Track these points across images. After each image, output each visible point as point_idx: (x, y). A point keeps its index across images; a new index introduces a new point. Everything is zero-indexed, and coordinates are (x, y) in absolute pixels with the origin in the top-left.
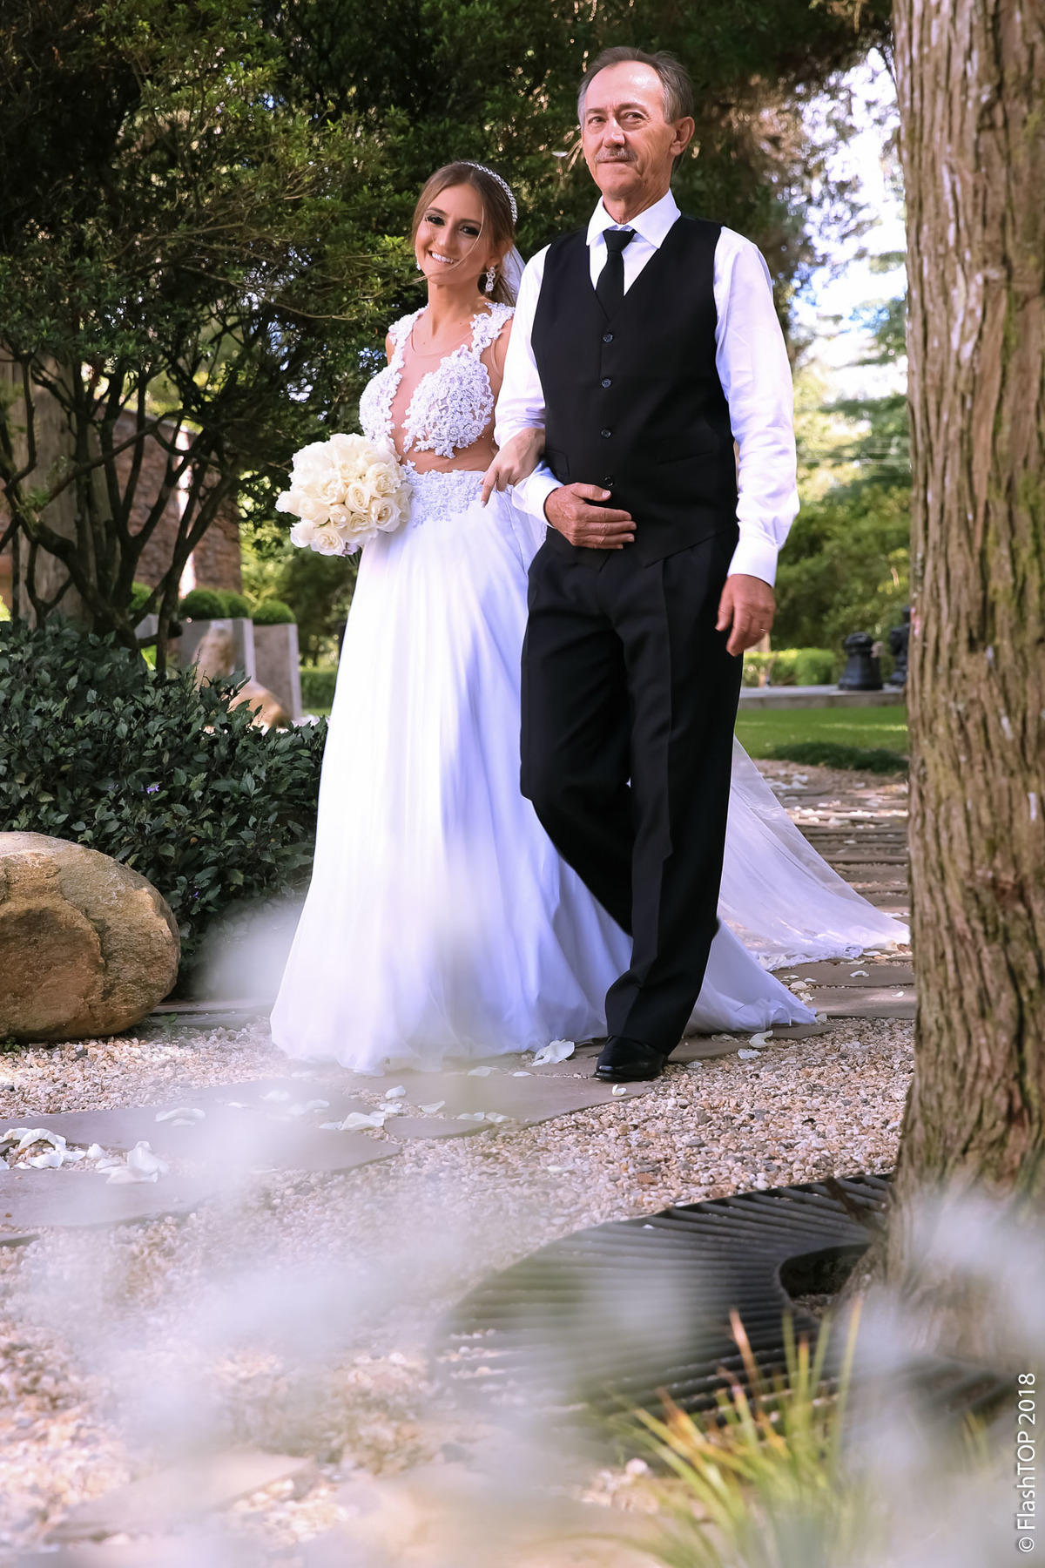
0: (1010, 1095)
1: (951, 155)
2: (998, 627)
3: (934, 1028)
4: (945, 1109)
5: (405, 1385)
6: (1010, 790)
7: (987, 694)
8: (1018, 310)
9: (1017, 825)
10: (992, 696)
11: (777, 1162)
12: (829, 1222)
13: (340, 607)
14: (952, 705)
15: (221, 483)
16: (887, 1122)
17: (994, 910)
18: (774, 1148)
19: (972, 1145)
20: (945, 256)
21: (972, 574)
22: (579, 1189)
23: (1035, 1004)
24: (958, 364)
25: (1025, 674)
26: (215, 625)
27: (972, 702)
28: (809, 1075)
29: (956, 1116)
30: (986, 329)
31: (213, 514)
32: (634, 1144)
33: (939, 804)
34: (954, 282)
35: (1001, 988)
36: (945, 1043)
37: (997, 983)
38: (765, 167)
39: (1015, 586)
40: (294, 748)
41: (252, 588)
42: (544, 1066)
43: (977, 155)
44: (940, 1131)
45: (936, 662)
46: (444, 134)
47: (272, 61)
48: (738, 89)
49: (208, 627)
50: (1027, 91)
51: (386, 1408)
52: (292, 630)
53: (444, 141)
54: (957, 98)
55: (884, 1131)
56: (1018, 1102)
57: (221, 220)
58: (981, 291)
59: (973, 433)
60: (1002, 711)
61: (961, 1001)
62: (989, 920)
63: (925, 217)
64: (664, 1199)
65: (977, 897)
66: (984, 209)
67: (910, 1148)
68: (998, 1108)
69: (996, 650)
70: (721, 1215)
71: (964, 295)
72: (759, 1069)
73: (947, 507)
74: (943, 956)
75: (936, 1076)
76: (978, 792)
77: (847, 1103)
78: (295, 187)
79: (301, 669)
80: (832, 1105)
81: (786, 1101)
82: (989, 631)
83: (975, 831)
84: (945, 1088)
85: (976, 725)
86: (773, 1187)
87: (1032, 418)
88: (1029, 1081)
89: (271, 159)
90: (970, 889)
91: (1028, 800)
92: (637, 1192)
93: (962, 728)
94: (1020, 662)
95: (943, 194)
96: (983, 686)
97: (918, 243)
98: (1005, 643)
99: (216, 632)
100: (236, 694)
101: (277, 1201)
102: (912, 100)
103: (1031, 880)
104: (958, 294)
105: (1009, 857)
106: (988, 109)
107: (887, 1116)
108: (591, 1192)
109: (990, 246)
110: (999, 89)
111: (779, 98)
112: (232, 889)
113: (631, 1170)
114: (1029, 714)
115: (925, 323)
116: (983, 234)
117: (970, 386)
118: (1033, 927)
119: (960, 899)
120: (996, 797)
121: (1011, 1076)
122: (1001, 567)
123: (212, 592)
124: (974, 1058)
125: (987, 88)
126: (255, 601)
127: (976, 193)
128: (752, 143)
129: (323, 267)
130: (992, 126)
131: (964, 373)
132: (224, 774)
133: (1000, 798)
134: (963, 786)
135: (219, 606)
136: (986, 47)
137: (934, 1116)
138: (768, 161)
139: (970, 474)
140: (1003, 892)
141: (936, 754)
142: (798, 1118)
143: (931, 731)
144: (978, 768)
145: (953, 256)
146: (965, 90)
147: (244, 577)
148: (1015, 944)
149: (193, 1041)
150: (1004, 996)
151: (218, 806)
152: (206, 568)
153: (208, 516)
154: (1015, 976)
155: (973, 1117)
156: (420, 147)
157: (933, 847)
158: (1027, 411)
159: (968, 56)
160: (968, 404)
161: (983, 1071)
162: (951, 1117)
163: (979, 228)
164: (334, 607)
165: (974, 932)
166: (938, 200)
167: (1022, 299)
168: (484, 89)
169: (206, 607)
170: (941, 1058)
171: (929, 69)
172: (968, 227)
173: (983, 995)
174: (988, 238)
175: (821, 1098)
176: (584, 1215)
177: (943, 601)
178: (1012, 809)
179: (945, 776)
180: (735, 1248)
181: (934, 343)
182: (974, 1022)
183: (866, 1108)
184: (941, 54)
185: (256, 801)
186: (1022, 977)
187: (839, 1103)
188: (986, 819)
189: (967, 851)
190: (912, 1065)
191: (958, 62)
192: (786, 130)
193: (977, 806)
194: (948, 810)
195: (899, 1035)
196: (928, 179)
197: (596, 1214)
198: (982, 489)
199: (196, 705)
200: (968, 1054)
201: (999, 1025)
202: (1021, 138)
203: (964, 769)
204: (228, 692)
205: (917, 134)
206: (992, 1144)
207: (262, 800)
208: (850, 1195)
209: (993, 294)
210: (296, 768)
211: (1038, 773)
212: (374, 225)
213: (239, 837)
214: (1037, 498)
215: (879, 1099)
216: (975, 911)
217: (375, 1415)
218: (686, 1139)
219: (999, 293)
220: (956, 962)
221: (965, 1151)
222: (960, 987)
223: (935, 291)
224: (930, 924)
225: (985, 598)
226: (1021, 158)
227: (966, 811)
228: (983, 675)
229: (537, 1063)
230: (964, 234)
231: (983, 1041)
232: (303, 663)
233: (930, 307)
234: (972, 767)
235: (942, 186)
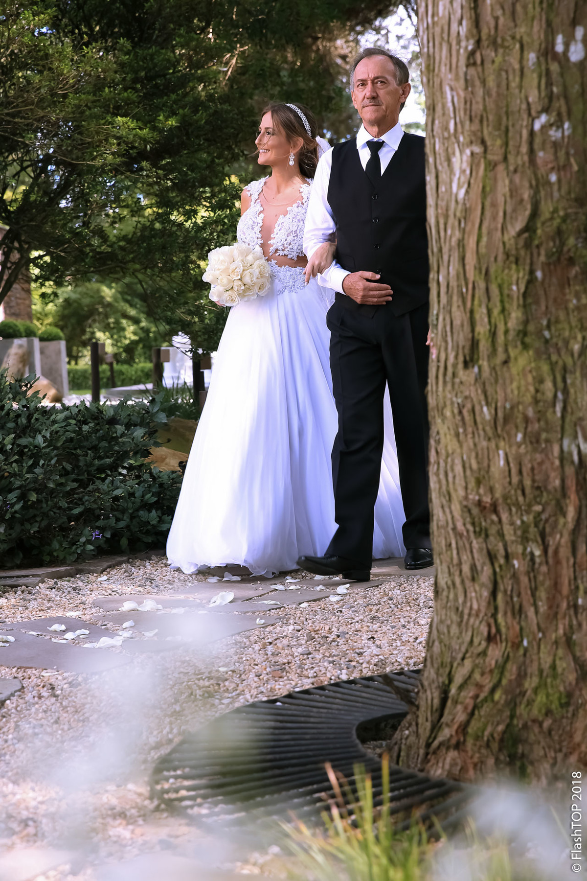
0: (489, 626)
1: (451, 80)
2: (481, 354)
3: (445, 587)
4: (452, 634)
5: (136, 803)
6: (488, 448)
7: (475, 393)
8: (491, 171)
9: (492, 469)
10: (477, 394)
11: (353, 663)
12: (384, 699)
13: (91, 330)
14: (454, 399)
15: (20, 259)
16: (416, 638)
17: (479, 518)
18: (351, 655)
19: (468, 655)
20: (448, 139)
21: (465, 323)
22: (237, 681)
23: (503, 573)
24: (457, 202)
25: (496, 381)
26: (17, 342)
27: (466, 398)
28: (371, 610)
29: (458, 638)
30: (472, 181)
31: (16, 277)
32: (269, 653)
33: (447, 456)
34: (454, 153)
35: (484, 564)
36: (452, 596)
37: (481, 561)
38: (339, 73)
39: (490, 330)
40: (67, 418)
41: (38, 319)
42: (216, 607)
43: (466, 80)
44: (449, 647)
45: (445, 374)
46: (152, 55)
47: (49, 11)
48: (323, 28)
49: (12, 343)
50: (494, 44)
51: (125, 816)
52: (63, 344)
53: (152, 59)
54: (454, 47)
55: (415, 644)
56: (493, 630)
57: (20, 105)
58: (469, 159)
59: (466, 242)
60: (483, 403)
61: (461, 571)
62: (477, 524)
63: (437, 115)
64: (288, 687)
65: (469, 511)
66: (471, 111)
67: (432, 657)
68: (482, 634)
69: (480, 368)
70: (321, 696)
71: (459, 161)
72: (342, 607)
73: (451, 284)
74: (450, 545)
75: (446, 615)
76: (470, 450)
77: (393, 627)
78: (65, 85)
79: (68, 366)
80: (384, 628)
81: (358, 626)
82: (476, 357)
83: (468, 472)
84: (452, 622)
85: (468, 411)
86: (352, 678)
87: (499, 233)
88: (500, 618)
89: (50, 69)
90: (466, 507)
91: (499, 455)
92: (272, 682)
93: (460, 412)
94: (494, 374)
95: (447, 102)
96: (472, 388)
97: (432, 130)
98: (484, 363)
99: (17, 345)
100: (31, 387)
101: (58, 692)
102: (428, 47)
103: (500, 501)
104: (456, 160)
105: (488, 488)
106: (472, 53)
107: (416, 635)
108: (245, 683)
109: (474, 133)
110: (478, 42)
111: (347, 33)
112: (29, 503)
113: (268, 670)
114: (499, 404)
115: (437, 177)
116: (470, 126)
117: (464, 214)
118: (502, 529)
119: (460, 512)
120: (480, 453)
121: (490, 615)
122: (482, 319)
123: (15, 322)
124: (468, 604)
125: (472, 42)
126: (41, 327)
127: (466, 103)
128: (331, 59)
129: (80, 133)
130: (475, 64)
131: (460, 207)
132: (25, 435)
133: (483, 454)
134: (461, 446)
135: (19, 331)
136: (471, 18)
137: (445, 638)
138: (341, 70)
139: (464, 265)
140: (485, 508)
141: (445, 428)
142: (365, 636)
143: (442, 414)
144: (470, 436)
145: (453, 139)
146: (459, 42)
147: (34, 312)
148: (492, 538)
149: (7, 594)
150: (485, 568)
151: (21, 454)
152: (11, 307)
153: (13, 279)
154: (491, 557)
155: (468, 639)
156: (137, 63)
157: (444, 482)
158: (496, 229)
159: (460, 23)
160: (463, 225)
161: (474, 612)
162: (455, 639)
163: (467, 123)
164: (88, 330)
165: (468, 531)
166: (444, 106)
167: (493, 164)
168: (174, 29)
169: (11, 331)
170: (449, 604)
171: (438, 30)
172: (461, 122)
173: (473, 568)
174: (473, 128)
175: (378, 624)
176: (241, 697)
177: (449, 339)
178: (489, 460)
179: (451, 440)
180: (330, 716)
181: (443, 189)
182: (468, 583)
183: (405, 630)
184: (445, 22)
185: (44, 451)
186: (496, 557)
187: (388, 627)
188: (475, 466)
189: (464, 484)
190: (431, 603)
191: (454, 26)
192: (351, 52)
193: (469, 458)
194: (453, 461)
195: (423, 585)
196: (438, 94)
197: (248, 696)
198: (471, 274)
199: (7, 393)
200: (465, 602)
201: (482, 585)
202: (491, 71)
203: (462, 437)
204: (26, 386)
205: (431, 67)
206: (479, 655)
207: (48, 450)
208: (396, 683)
209: (476, 161)
210: (67, 431)
211: (504, 439)
212: (111, 110)
213: (34, 473)
214: (502, 279)
215: (412, 624)
216: (468, 519)
217: (118, 821)
218: (300, 650)
219: (479, 161)
220: (457, 549)
221: (463, 659)
222: (460, 563)
223: (443, 159)
224: (442, 527)
225: (473, 337)
226: (491, 82)
227: (463, 461)
228: (473, 382)
229: (212, 605)
230: (459, 126)
231: (473, 594)
232: (69, 363)
233: (440, 168)
234: (466, 435)
235: (446, 98)
